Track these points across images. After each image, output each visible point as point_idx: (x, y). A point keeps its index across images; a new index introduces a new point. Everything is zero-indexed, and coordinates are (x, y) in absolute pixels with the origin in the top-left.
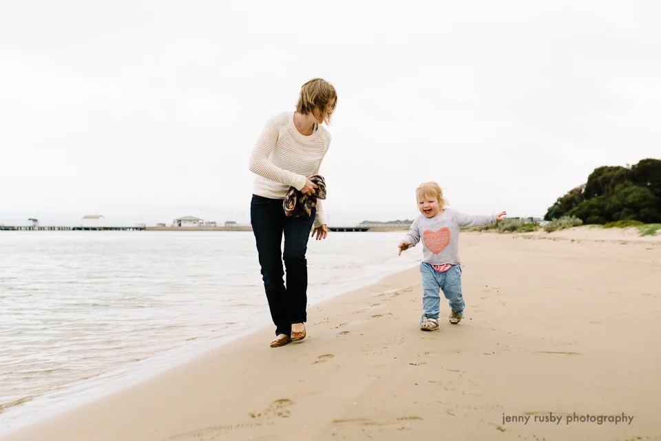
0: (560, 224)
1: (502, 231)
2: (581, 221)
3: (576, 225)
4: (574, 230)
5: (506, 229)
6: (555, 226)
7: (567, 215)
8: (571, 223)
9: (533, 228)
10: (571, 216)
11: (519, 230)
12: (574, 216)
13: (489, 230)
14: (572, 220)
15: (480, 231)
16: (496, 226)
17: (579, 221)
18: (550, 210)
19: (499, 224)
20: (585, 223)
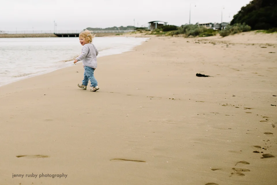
0: (233, 30)
1: (187, 35)
2: (249, 27)
3: (245, 30)
4: (243, 35)
5: (190, 34)
6: (228, 31)
7: (239, 23)
8: (241, 29)
9: (213, 33)
10: (242, 24)
11: (201, 34)
12: (244, 23)
13: (179, 35)
14: (242, 27)
15: (172, 35)
16: (184, 32)
17: (248, 27)
18: (236, 17)
19: (186, 30)
20: (253, 29)
